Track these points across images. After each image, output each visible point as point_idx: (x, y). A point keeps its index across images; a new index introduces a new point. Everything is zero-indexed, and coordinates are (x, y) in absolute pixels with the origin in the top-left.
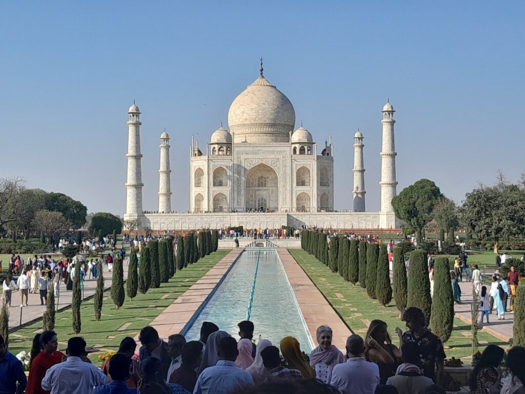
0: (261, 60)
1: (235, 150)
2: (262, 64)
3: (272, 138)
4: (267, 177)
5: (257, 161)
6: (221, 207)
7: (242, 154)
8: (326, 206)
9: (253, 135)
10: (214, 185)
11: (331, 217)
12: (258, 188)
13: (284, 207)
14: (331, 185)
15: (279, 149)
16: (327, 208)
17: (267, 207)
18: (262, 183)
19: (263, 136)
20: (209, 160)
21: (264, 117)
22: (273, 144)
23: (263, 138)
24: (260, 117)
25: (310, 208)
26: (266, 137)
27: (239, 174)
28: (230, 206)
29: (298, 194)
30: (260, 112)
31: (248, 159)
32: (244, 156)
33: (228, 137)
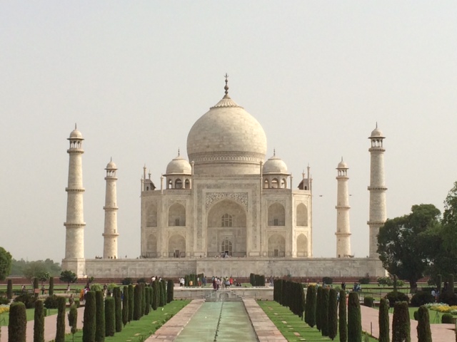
0: (226, 77)
1: (195, 183)
2: (226, 81)
3: (239, 168)
4: (233, 216)
5: (220, 196)
6: (177, 251)
7: (203, 187)
8: (303, 250)
9: (215, 165)
10: (169, 225)
11: (310, 264)
12: (222, 228)
13: (253, 251)
14: (309, 224)
15: (248, 182)
16: (304, 252)
17: (233, 251)
18: (227, 222)
19: (228, 166)
20: (165, 194)
21: (230, 143)
22: (240, 176)
23: (228, 168)
24: (225, 143)
25: (284, 252)
26: (232, 168)
27: (200, 211)
28: (188, 249)
29: (270, 235)
30: (225, 137)
31: (211, 193)
32: (205, 191)
33: (187, 167)
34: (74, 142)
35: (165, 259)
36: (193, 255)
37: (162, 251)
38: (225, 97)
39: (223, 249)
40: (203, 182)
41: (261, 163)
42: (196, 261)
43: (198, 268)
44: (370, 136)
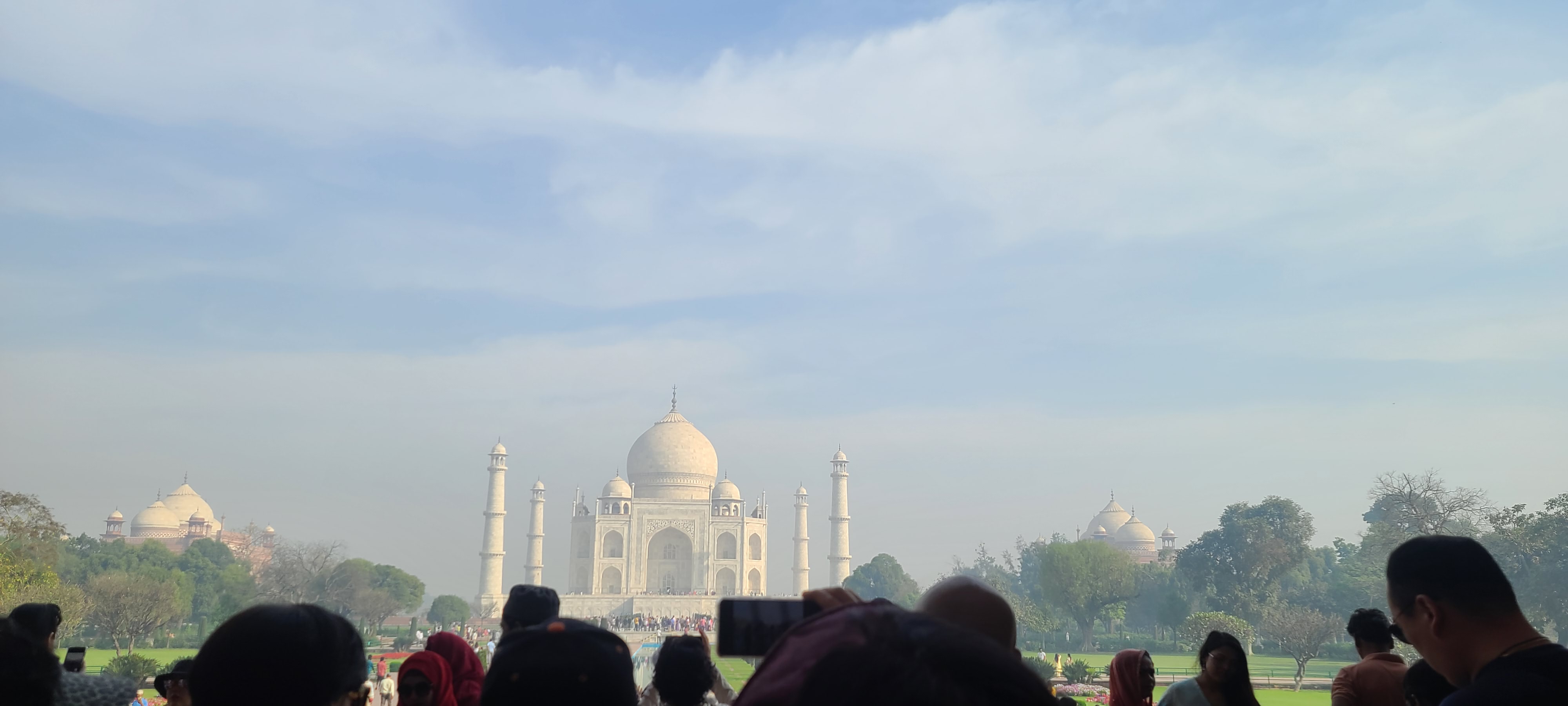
0: (674, 389)
1: (635, 509)
2: (674, 394)
3: (686, 492)
4: (678, 546)
5: (664, 524)
6: (611, 587)
7: (645, 513)
8: (755, 589)
9: (660, 487)
10: (603, 556)
12: (664, 561)
13: (699, 587)
14: (763, 558)
15: (695, 508)
16: (757, 592)
17: (675, 587)
18: (669, 554)
19: (674, 489)
20: (599, 521)
21: (676, 463)
22: (686, 500)
23: (673, 491)
24: (669, 463)
25: (734, 590)
26: (678, 491)
27: (639, 540)
28: (623, 585)
29: (719, 569)
30: (670, 456)
31: (652, 520)
32: (646, 517)
33: (624, 489)
34: (497, 459)
35: (597, 597)
36: (630, 592)
37: (594, 586)
38: (672, 411)
39: (664, 585)
40: (644, 507)
41: (710, 486)
42: (632, 598)
43: (634, 606)
44: (832, 460)
